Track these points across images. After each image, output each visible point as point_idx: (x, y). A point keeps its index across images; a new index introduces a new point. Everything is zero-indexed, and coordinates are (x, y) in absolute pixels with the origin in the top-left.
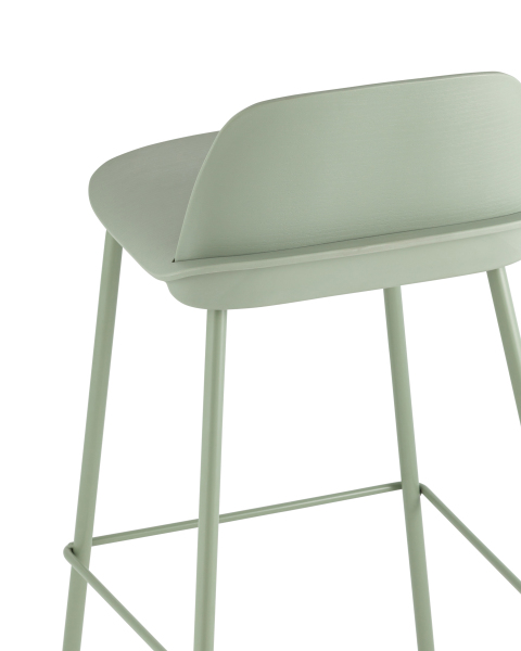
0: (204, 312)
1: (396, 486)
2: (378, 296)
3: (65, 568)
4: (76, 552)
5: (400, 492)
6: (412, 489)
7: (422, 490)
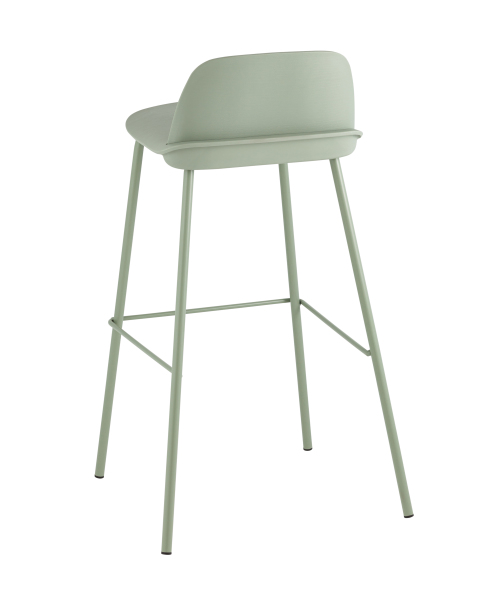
0: (182, 171)
1: (287, 300)
2: (275, 168)
3: (110, 329)
4: (115, 322)
5: (289, 304)
6: (295, 302)
7: (301, 302)
